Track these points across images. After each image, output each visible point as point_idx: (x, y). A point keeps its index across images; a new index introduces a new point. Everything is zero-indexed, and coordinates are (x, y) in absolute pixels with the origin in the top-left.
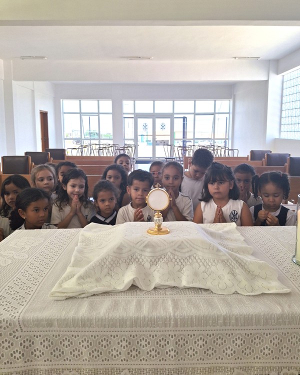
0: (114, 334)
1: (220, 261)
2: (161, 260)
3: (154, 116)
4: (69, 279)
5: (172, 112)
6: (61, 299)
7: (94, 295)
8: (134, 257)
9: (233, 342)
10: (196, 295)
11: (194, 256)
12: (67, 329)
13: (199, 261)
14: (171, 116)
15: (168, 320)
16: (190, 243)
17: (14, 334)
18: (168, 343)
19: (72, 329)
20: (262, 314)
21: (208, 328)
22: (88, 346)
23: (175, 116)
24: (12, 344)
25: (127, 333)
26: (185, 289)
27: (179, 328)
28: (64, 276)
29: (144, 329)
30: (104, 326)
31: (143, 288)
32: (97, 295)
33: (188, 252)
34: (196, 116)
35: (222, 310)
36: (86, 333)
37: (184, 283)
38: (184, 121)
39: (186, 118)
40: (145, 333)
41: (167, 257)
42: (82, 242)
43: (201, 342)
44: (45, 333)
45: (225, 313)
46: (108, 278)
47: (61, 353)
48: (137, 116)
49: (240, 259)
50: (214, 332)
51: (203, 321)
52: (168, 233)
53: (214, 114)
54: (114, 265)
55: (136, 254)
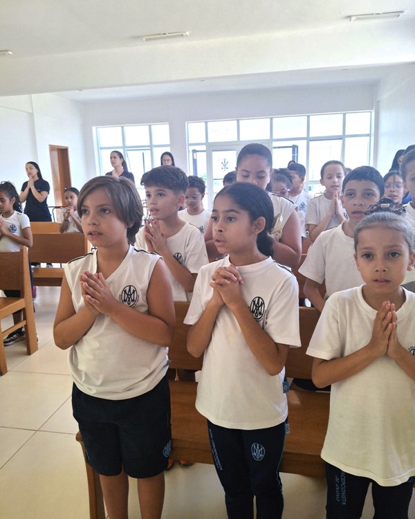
3: (239, 146)
5: (269, 138)
23: (276, 144)
34: (311, 143)
38: (293, 153)
39: (297, 147)
48: (211, 148)
53: (342, 138)
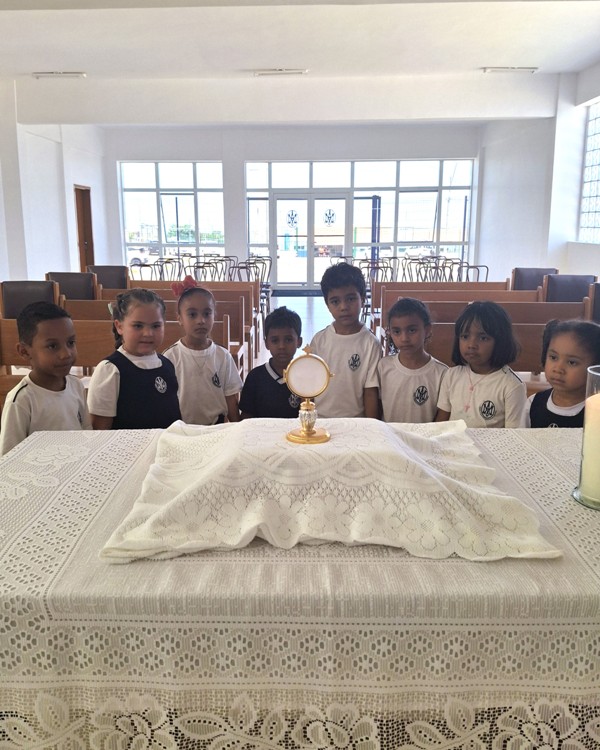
0: (221, 627)
1: (425, 496)
2: (312, 491)
3: (311, 195)
4: (137, 525)
5: (349, 186)
6: (121, 561)
7: (184, 555)
8: (261, 486)
9: (446, 646)
10: (376, 559)
11: (377, 484)
12: (135, 617)
13: (385, 494)
14: (346, 195)
15: (322, 602)
16: (370, 461)
17: (36, 624)
18: (322, 645)
19: (144, 617)
20: (502, 595)
21: (398, 619)
22: (173, 648)
23: (357, 194)
24: (34, 642)
25: (244, 626)
26: (357, 546)
27: (342, 619)
28: (127, 519)
29: (278, 618)
30: (203, 612)
31: (276, 542)
32: (190, 555)
33: (363, 477)
34: (400, 194)
35: (424, 585)
36: (170, 626)
37: (355, 534)
38: (374, 205)
39: (379, 198)
40: (278, 626)
41: (324, 486)
42: (164, 455)
43: (384, 647)
44: (93, 624)
45: (430, 592)
46: (211, 523)
47: (122, 660)
48: (275, 196)
49: (465, 491)
50: (407, 628)
51: (387, 606)
52: (327, 441)
53: (438, 189)
54: (222, 500)
55: (265, 480)
